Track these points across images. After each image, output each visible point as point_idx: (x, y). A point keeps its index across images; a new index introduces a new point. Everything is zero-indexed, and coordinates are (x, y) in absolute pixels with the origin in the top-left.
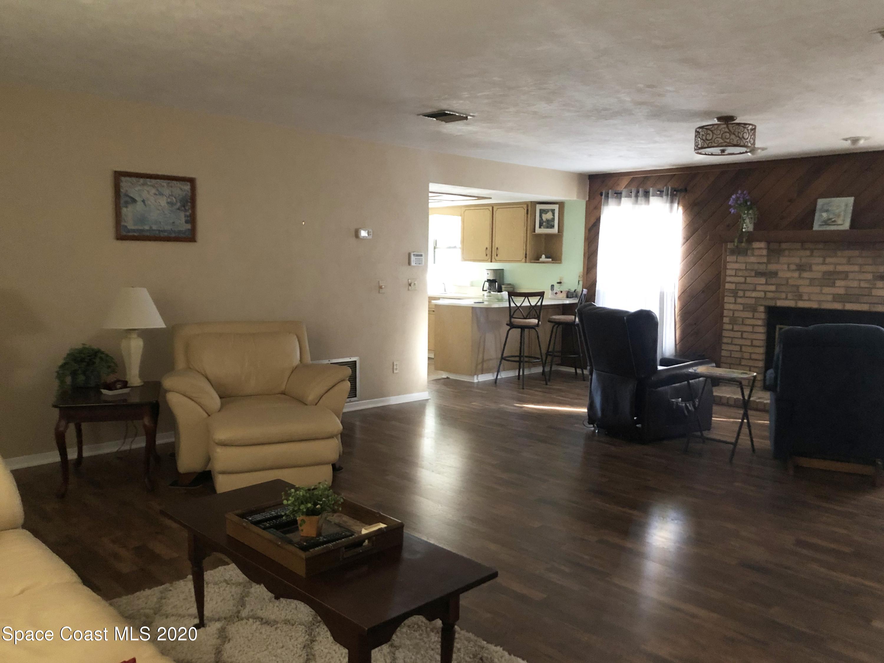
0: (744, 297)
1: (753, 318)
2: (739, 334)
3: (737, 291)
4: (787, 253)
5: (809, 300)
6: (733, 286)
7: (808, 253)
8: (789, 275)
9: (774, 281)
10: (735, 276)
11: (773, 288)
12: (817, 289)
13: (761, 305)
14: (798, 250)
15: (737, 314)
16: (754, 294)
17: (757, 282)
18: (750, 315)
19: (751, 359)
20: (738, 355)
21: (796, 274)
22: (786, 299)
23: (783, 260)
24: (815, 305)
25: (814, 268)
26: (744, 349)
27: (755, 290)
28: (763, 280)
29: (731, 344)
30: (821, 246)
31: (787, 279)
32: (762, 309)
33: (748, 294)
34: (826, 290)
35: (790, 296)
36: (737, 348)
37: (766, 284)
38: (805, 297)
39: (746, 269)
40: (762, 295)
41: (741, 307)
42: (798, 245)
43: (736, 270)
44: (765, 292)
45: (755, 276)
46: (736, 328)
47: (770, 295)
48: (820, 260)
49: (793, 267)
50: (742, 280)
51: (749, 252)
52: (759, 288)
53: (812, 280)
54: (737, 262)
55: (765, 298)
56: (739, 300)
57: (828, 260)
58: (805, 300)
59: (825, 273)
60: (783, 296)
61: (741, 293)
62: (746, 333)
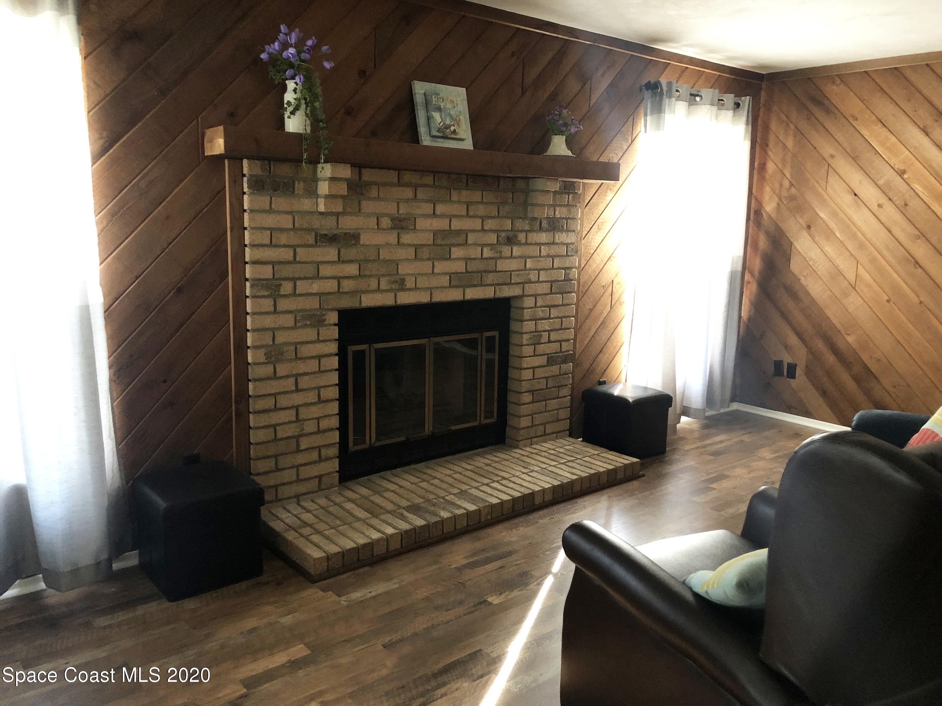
0: (294, 294)
1: (318, 341)
2: (290, 384)
3: (278, 282)
4: (374, 192)
5: (416, 288)
6: (266, 272)
7: (408, 193)
8: (379, 239)
9: (351, 253)
10: (271, 245)
11: (352, 269)
12: (426, 267)
13: (332, 310)
14: (392, 185)
15: (281, 338)
16: (316, 287)
17: (319, 259)
18: (310, 334)
19: (319, 431)
20: (290, 431)
21: (392, 238)
22: (378, 290)
23: (368, 206)
24: (423, 298)
25: (421, 224)
26: (304, 413)
27: (317, 277)
28: (331, 253)
29: (276, 409)
30: (429, 180)
31: (378, 248)
32: (333, 317)
33: (302, 287)
34: (440, 267)
35: (384, 285)
36: (290, 415)
37: (340, 261)
38: (410, 283)
39: (294, 229)
40: (331, 286)
41: (288, 320)
42: (392, 176)
43: (272, 230)
44: (339, 279)
45: (316, 245)
46: (282, 370)
47: (347, 285)
48: (427, 208)
49: (386, 222)
50: (286, 254)
51: (299, 186)
52: (326, 271)
53: (417, 248)
54: (270, 211)
55: (339, 292)
56: (283, 305)
57: (440, 209)
58: (410, 290)
59: (436, 233)
60: (373, 283)
61: (287, 288)
62: (306, 378)
